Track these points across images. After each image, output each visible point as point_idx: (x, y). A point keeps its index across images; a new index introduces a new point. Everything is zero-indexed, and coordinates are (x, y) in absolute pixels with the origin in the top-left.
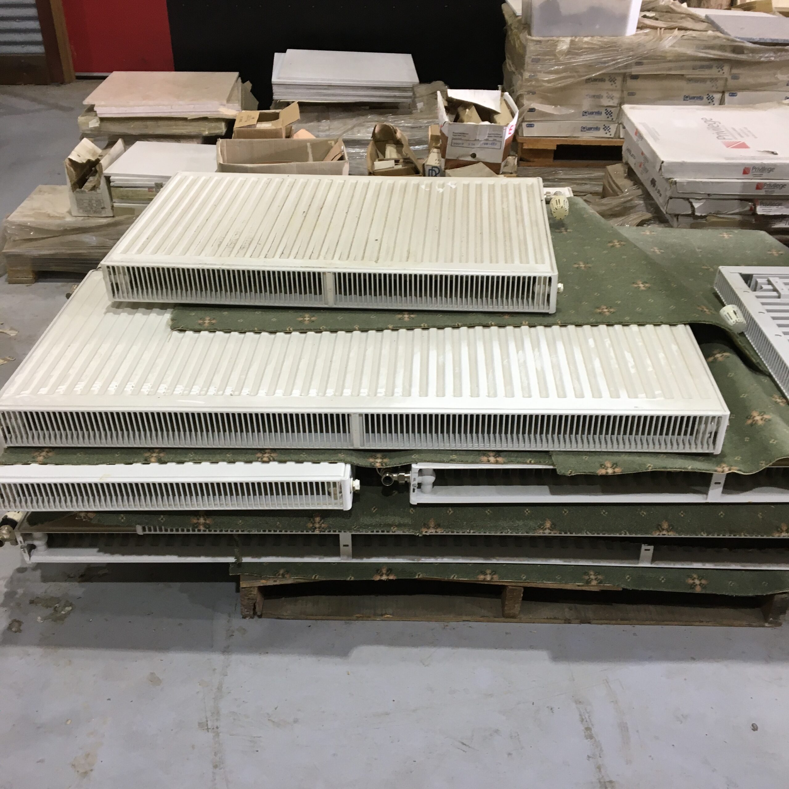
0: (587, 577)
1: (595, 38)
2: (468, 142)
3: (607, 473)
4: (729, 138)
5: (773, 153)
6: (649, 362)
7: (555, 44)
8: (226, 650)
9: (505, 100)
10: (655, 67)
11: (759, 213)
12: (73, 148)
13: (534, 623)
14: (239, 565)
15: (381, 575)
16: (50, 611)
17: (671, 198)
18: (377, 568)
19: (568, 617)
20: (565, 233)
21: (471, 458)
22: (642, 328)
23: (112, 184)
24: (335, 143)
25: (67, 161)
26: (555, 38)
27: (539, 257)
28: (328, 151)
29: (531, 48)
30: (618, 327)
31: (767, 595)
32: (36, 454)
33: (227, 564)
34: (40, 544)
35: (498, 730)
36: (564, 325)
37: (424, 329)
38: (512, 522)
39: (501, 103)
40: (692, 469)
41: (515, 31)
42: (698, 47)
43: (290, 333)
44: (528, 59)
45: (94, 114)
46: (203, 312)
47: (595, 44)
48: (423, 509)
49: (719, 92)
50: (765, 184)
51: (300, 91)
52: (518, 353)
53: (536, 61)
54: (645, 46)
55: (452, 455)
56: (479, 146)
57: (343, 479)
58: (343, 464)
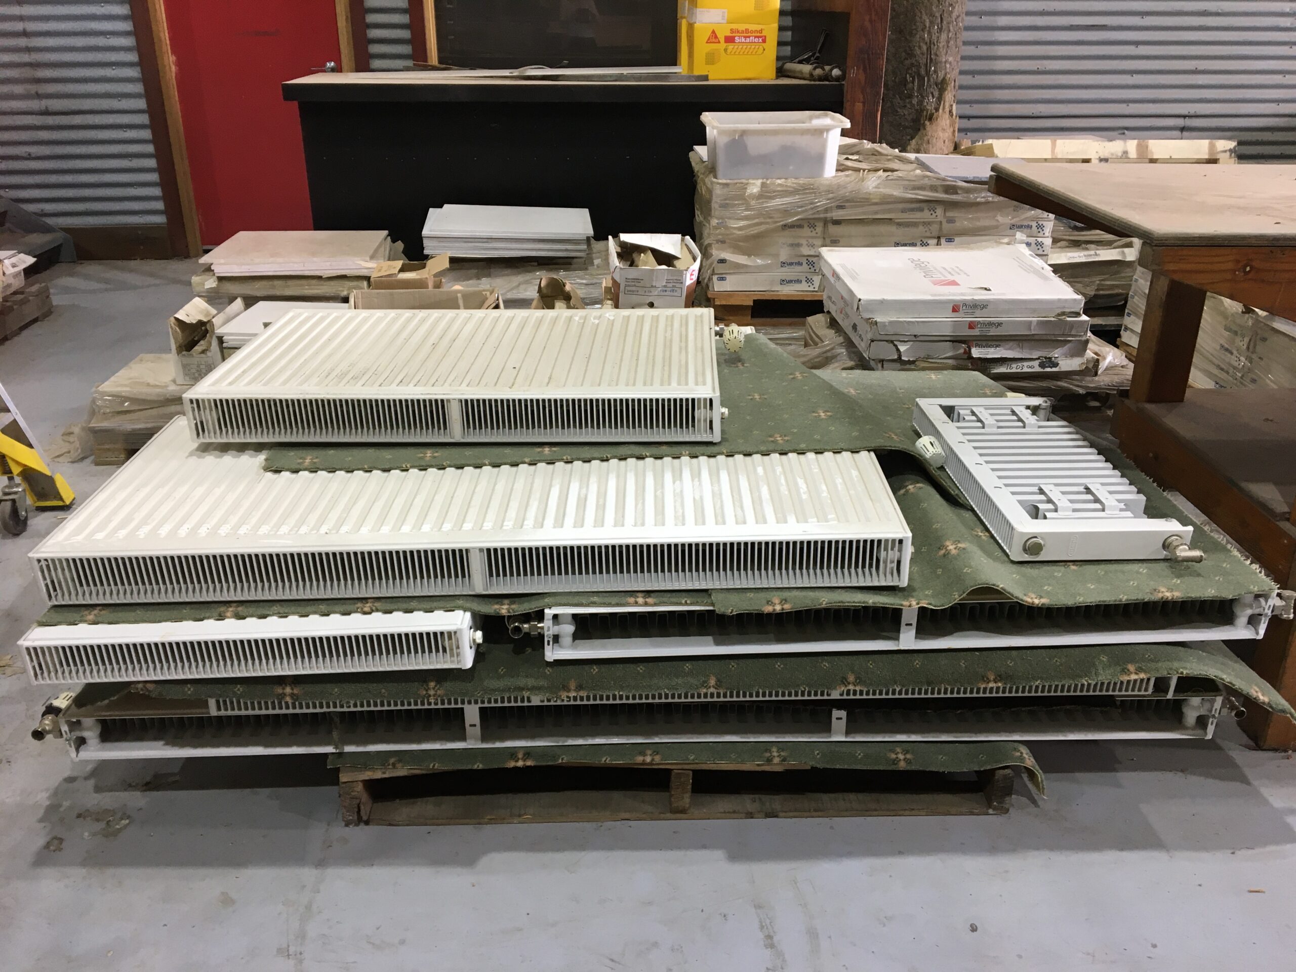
0: (768, 755)
1: (789, 180)
2: (645, 289)
3: (774, 610)
4: (938, 277)
5: (986, 289)
6: (824, 487)
7: (744, 187)
8: (321, 863)
9: (686, 245)
10: (860, 210)
11: (974, 356)
12: (181, 306)
13: (709, 819)
14: (341, 755)
15: (517, 761)
16: (102, 825)
17: (872, 341)
18: (512, 753)
19: (750, 810)
20: (741, 367)
21: (614, 600)
22: (819, 456)
23: (225, 345)
24: (491, 294)
25: (172, 319)
26: (744, 181)
27: (700, 379)
28: (484, 302)
29: (718, 191)
30: (792, 456)
31: (985, 771)
32: (86, 612)
33: (325, 756)
34: (91, 735)
35: (656, 943)
36: (730, 455)
37: (567, 462)
38: (670, 679)
39: (682, 248)
40: (873, 603)
41: (701, 176)
42: (906, 188)
43: (407, 470)
44: (714, 205)
45: (211, 273)
46: (304, 451)
47: (790, 187)
48: (561, 668)
49: (934, 238)
50: (979, 322)
51: (457, 245)
52: (674, 483)
53: (724, 206)
54: (845, 188)
55: (593, 596)
56: (656, 293)
57: (459, 627)
58: (461, 612)
